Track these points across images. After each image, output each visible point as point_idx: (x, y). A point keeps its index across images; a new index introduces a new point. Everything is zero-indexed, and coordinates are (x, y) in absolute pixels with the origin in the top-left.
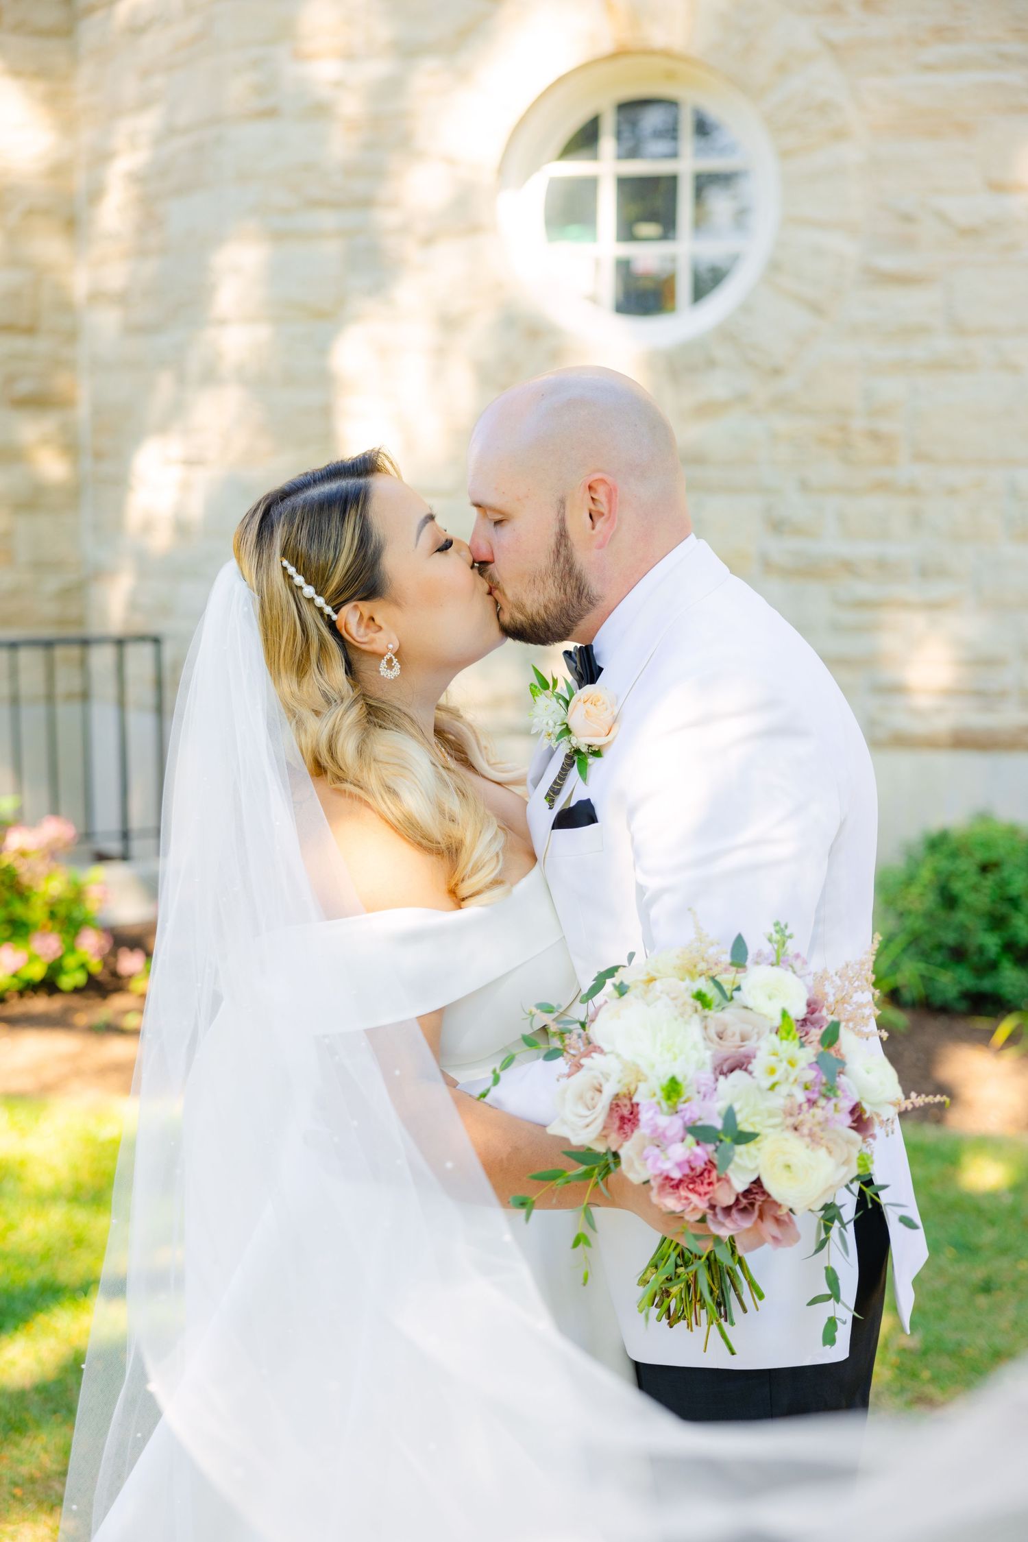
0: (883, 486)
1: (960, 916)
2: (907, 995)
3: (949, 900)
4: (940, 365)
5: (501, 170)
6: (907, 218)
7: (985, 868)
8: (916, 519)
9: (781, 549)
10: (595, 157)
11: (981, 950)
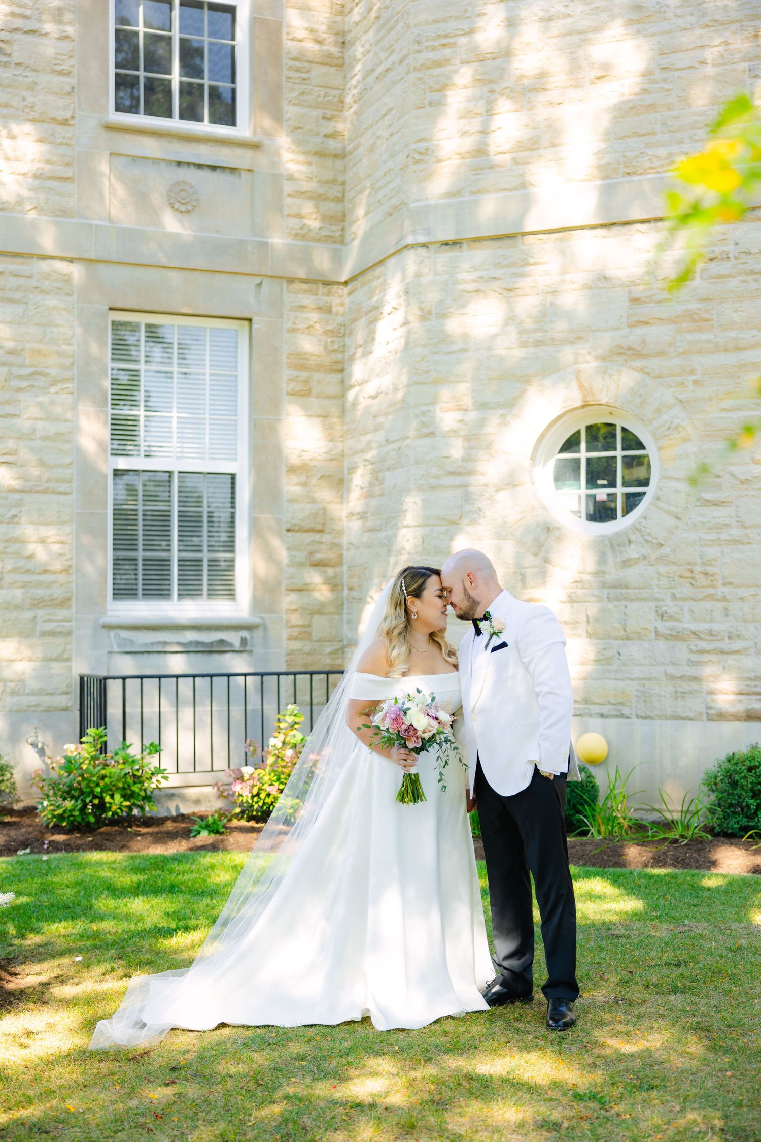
0: (711, 597)
1: (738, 791)
2: (718, 829)
3: (734, 784)
4: (735, 542)
5: (533, 458)
6: (718, 477)
7: (750, 769)
8: (726, 612)
9: (663, 627)
10: (579, 451)
11: (748, 806)
